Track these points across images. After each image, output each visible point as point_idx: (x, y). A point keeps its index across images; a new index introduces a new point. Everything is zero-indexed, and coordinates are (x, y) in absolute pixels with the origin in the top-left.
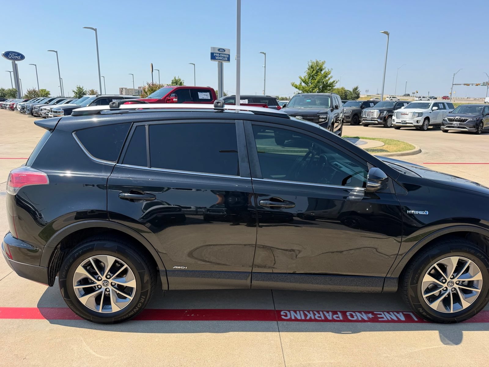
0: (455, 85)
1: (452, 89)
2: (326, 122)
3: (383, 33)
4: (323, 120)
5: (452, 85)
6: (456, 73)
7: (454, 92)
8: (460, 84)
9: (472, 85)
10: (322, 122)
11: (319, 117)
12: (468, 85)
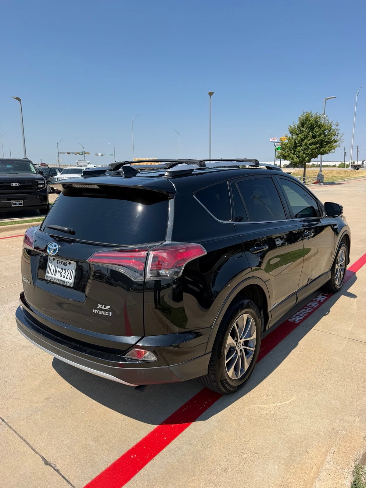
0: (60, 153)
1: (58, 156)
2: (45, 188)
3: (14, 99)
4: (41, 186)
5: (58, 153)
6: (59, 143)
7: (61, 160)
8: (65, 153)
9: (72, 153)
10: (41, 188)
11: (38, 183)
12: (69, 154)
